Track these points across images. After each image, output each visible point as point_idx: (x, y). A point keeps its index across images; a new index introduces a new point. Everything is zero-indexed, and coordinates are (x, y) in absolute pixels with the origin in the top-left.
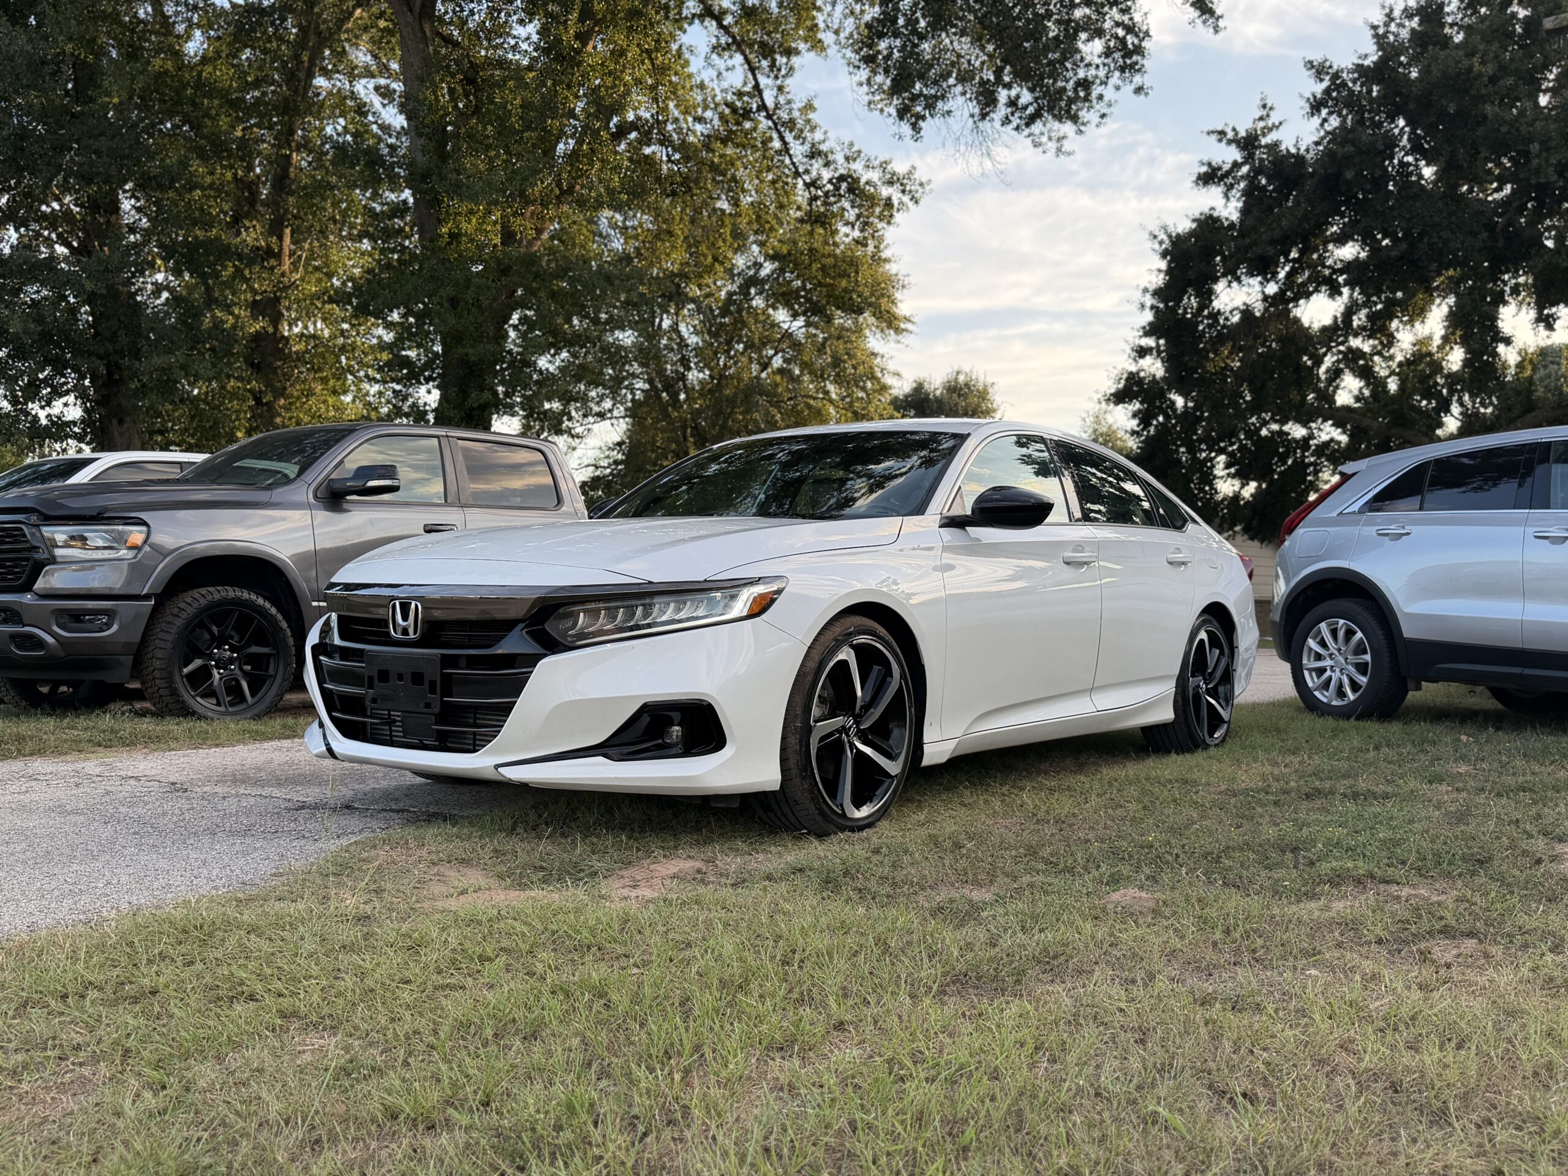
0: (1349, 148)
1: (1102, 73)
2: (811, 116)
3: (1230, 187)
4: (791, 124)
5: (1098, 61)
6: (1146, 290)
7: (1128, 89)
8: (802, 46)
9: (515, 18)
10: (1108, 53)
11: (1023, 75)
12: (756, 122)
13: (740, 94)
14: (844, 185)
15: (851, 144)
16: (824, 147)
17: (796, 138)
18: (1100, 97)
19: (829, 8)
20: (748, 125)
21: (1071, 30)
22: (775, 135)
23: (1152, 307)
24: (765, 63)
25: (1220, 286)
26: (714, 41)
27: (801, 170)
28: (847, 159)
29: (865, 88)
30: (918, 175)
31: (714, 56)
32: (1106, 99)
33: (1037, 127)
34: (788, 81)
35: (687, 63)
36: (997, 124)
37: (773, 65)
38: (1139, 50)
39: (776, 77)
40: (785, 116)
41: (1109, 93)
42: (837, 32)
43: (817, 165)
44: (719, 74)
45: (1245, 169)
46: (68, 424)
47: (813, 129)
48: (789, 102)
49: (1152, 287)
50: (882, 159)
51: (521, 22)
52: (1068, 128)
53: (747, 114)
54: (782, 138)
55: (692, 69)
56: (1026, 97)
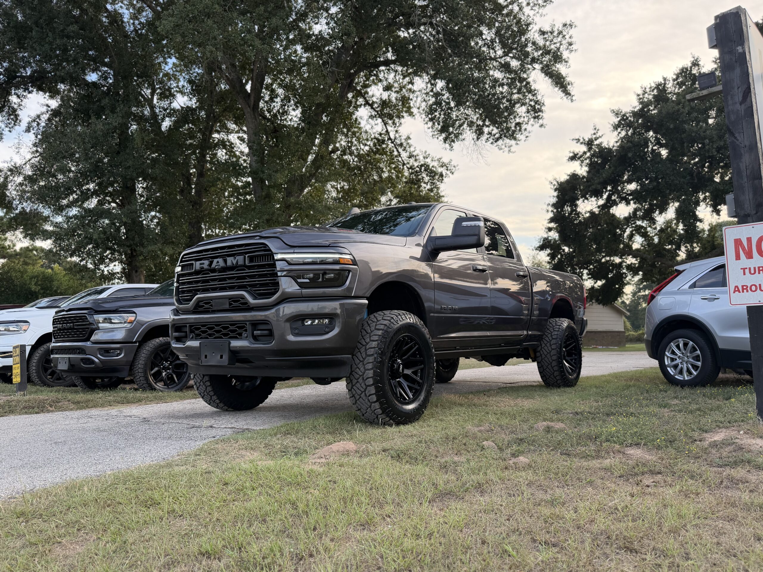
0: (630, 144)
1: (526, 119)
2: (409, 141)
3: (582, 162)
4: (401, 145)
5: (524, 115)
6: (549, 204)
7: (537, 125)
8: (405, 114)
9: (291, 108)
10: (528, 112)
11: (494, 122)
12: (388, 145)
13: (380, 134)
14: (423, 168)
15: (426, 152)
16: (415, 154)
17: (404, 150)
18: (525, 129)
19: (415, 99)
20: (384, 146)
21: (512, 104)
22: (395, 150)
23: (552, 211)
24: (390, 122)
25: (580, 202)
26: (370, 114)
27: (405, 162)
28: (424, 158)
29: (431, 129)
30: (452, 163)
31: (370, 120)
32: (528, 130)
33: (500, 142)
34: (399, 128)
35: (359, 123)
36: (484, 142)
37: (394, 123)
38: (540, 110)
39: (395, 127)
40: (398, 142)
41: (529, 127)
42: (419, 108)
43: (412, 161)
44: (372, 127)
45: (588, 154)
46: (115, 273)
47: (410, 147)
48: (400, 136)
49: (551, 203)
50: (438, 157)
51: (294, 110)
52: (513, 142)
53: (383, 141)
54: (398, 151)
55: (362, 125)
56: (495, 131)
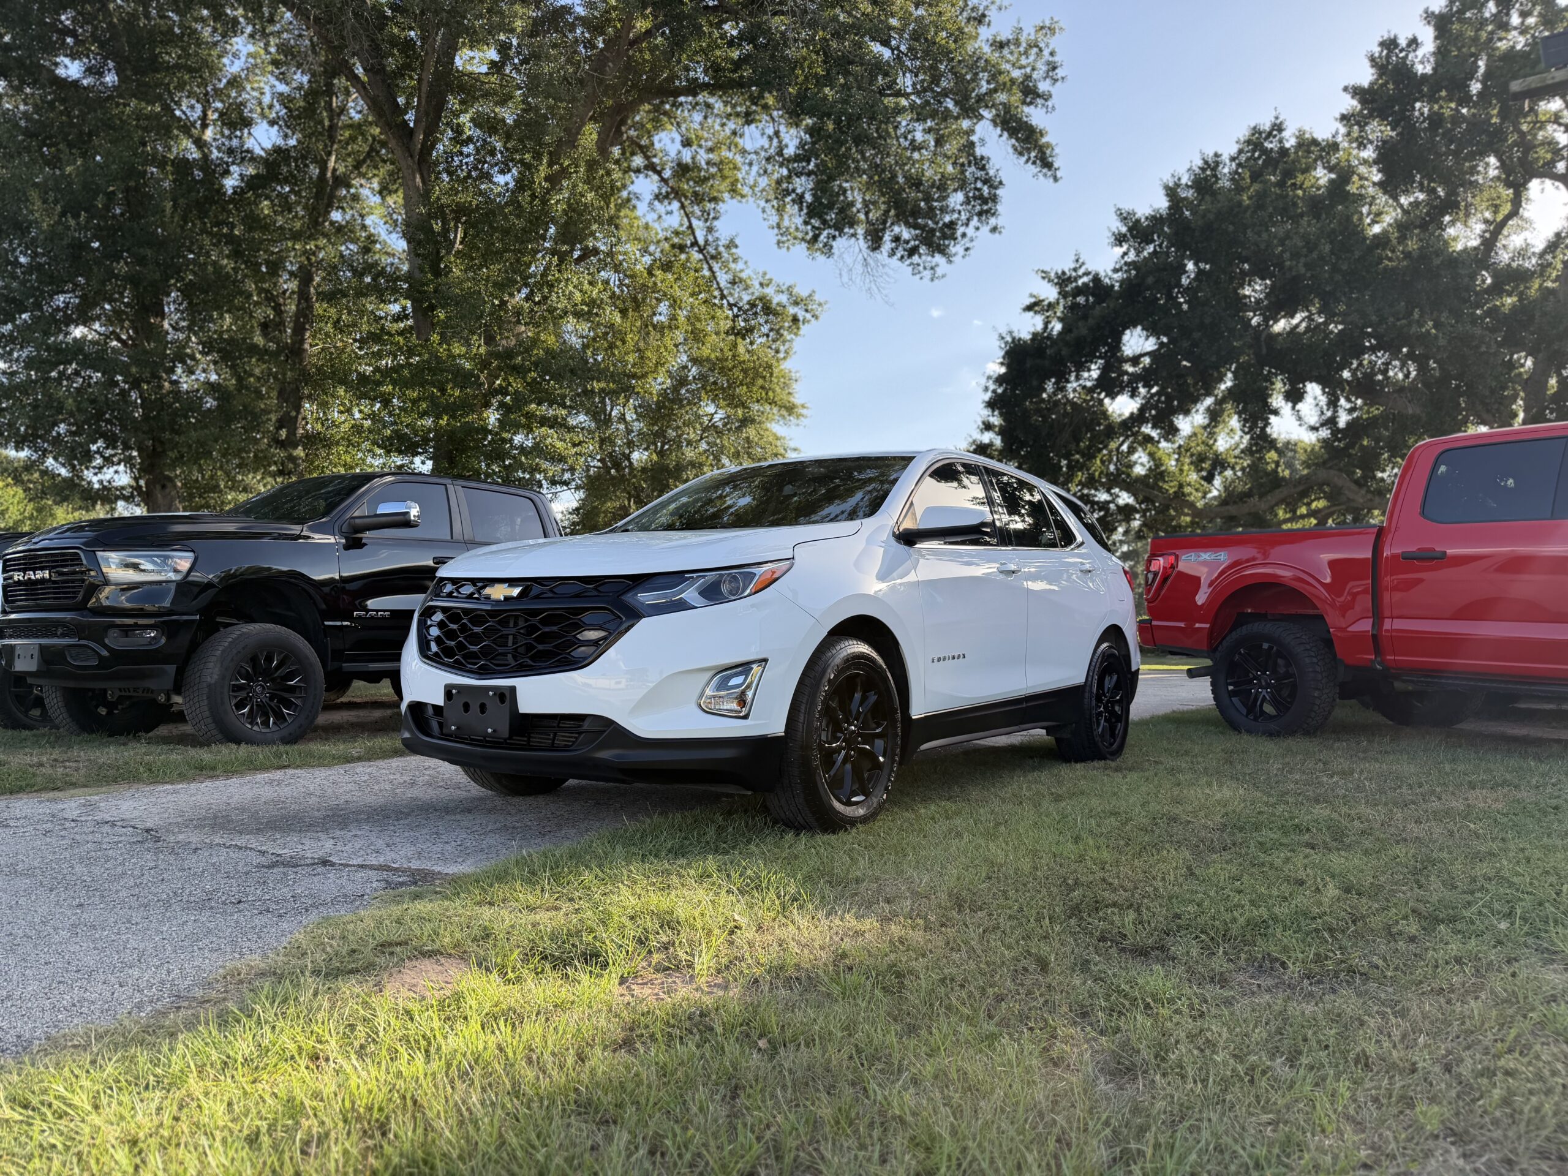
4: (718, 257)
8: (726, 196)
9: (496, 169)
11: (903, 218)
12: (690, 255)
13: (677, 233)
14: (759, 306)
15: (765, 274)
16: (743, 275)
17: (722, 267)
19: (747, 167)
22: (705, 266)
24: (697, 209)
26: (656, 190)
27: (725, 292)
30: (816, 297)
31: (656, 203)
32: (968, 237)
33: (916, 259)
34: (716, 223)
35: (634, 207)
36: (885, 254)
37: (703, 211)
38: (994, 199)
39: (706, 220)
40: (713, 252)
42: (753, 187)
43: (738, 289)
44: (660, 217)
46: (118, 488)
47: (735, 260)
48: (716, 240)
50: (789, 285)
52: (938, 258)
53: (682, 248)
54: (710, 269)
